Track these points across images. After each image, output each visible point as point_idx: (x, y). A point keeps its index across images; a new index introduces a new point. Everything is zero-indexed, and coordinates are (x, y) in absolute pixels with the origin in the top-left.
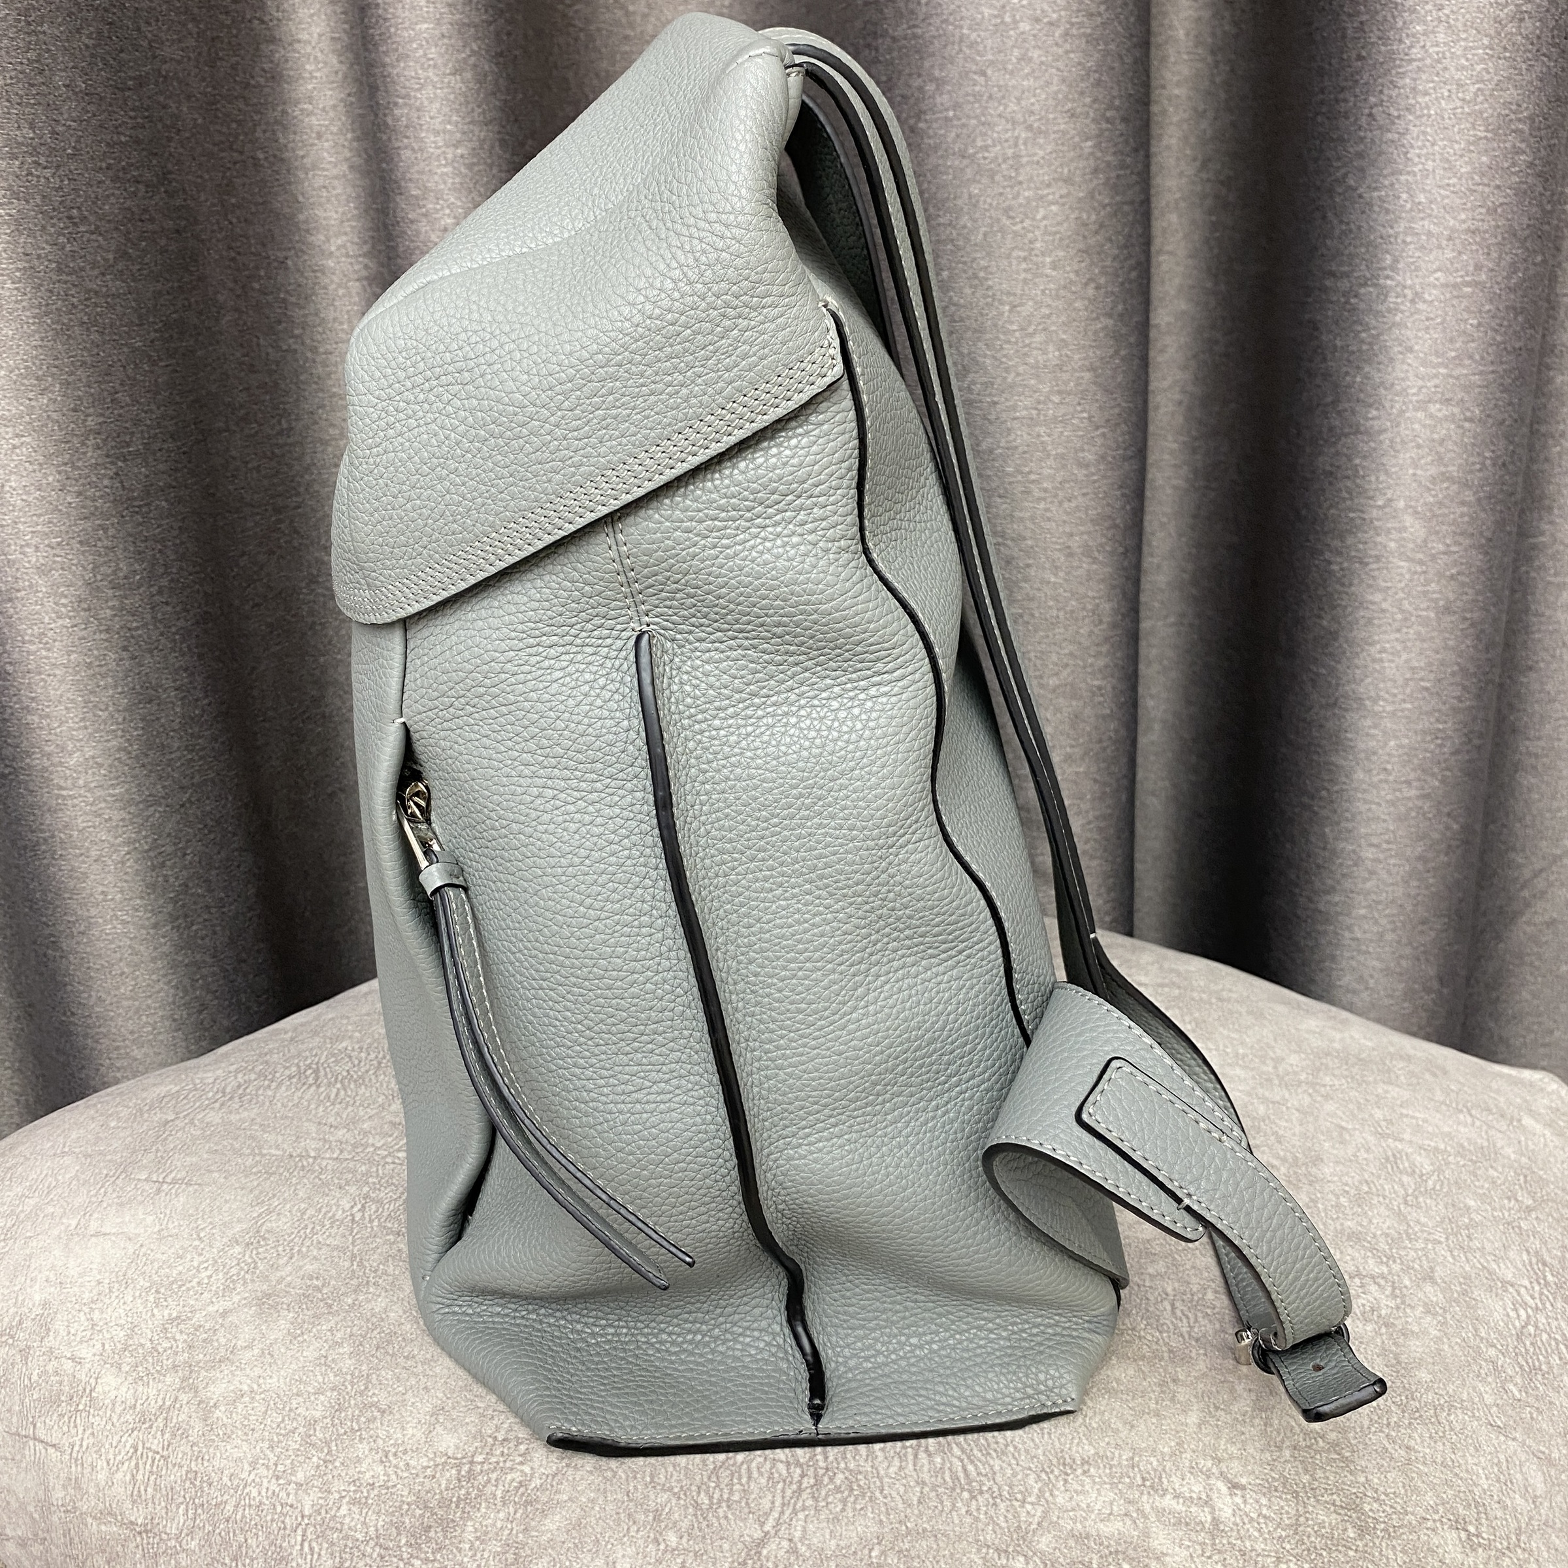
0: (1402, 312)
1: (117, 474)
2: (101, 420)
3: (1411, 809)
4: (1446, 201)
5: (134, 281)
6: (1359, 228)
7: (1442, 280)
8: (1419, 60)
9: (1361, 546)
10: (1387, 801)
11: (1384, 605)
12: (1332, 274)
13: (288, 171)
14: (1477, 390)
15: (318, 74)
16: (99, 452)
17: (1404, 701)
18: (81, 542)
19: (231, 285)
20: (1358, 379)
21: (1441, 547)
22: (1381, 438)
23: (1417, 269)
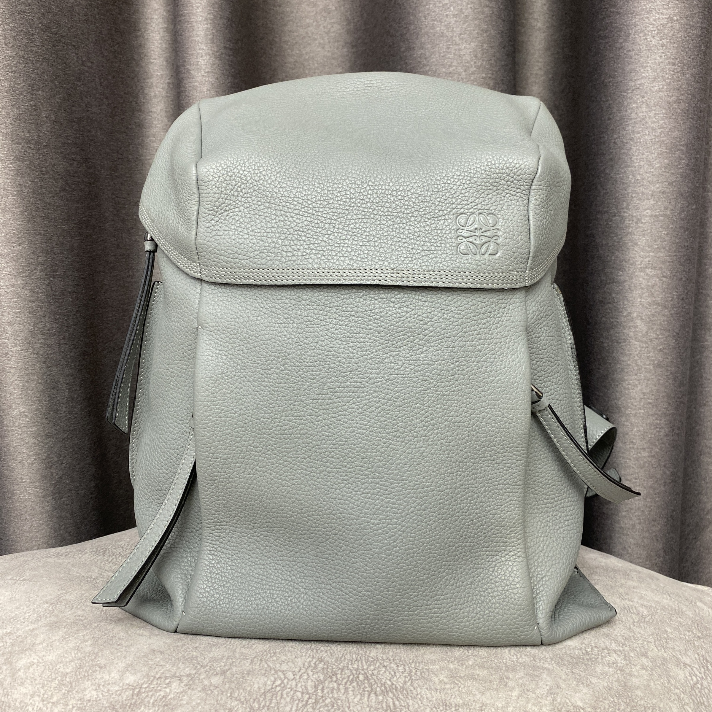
0: (632, 227)
1: (49, 283)
2: (45, 259)
3: (646, 462)
4: (650, 179)
5: (67, 201)
6: (612, 191)
7: (650, 214)
8: (635, 119)
9: (617, 335)
10: (634, 458)
11: (629, 362)
12: (600, 212)
13: (142, 165)
14: (668, 264)
15: (158, 126)
16: (42, 273)
17: (640, 409)
18: (29, 312)
19: (112, 210)
20: (613, 258)
21: (655, 336)
22: (625, 284)
23: (638, 208)
